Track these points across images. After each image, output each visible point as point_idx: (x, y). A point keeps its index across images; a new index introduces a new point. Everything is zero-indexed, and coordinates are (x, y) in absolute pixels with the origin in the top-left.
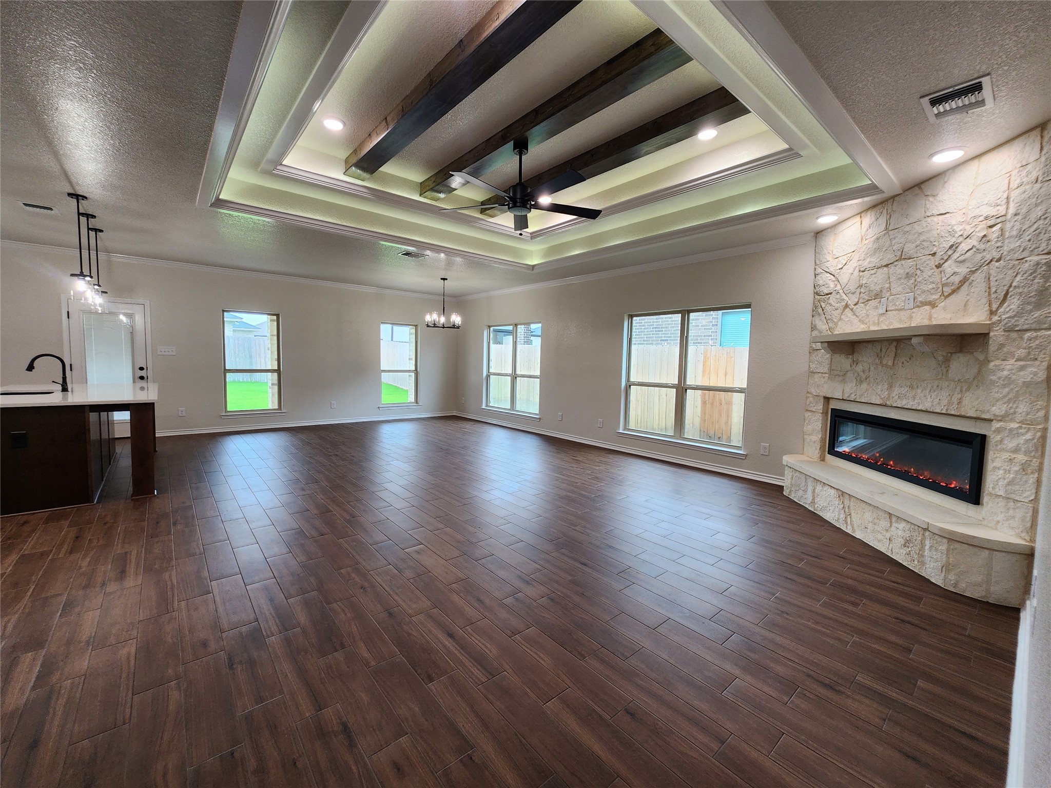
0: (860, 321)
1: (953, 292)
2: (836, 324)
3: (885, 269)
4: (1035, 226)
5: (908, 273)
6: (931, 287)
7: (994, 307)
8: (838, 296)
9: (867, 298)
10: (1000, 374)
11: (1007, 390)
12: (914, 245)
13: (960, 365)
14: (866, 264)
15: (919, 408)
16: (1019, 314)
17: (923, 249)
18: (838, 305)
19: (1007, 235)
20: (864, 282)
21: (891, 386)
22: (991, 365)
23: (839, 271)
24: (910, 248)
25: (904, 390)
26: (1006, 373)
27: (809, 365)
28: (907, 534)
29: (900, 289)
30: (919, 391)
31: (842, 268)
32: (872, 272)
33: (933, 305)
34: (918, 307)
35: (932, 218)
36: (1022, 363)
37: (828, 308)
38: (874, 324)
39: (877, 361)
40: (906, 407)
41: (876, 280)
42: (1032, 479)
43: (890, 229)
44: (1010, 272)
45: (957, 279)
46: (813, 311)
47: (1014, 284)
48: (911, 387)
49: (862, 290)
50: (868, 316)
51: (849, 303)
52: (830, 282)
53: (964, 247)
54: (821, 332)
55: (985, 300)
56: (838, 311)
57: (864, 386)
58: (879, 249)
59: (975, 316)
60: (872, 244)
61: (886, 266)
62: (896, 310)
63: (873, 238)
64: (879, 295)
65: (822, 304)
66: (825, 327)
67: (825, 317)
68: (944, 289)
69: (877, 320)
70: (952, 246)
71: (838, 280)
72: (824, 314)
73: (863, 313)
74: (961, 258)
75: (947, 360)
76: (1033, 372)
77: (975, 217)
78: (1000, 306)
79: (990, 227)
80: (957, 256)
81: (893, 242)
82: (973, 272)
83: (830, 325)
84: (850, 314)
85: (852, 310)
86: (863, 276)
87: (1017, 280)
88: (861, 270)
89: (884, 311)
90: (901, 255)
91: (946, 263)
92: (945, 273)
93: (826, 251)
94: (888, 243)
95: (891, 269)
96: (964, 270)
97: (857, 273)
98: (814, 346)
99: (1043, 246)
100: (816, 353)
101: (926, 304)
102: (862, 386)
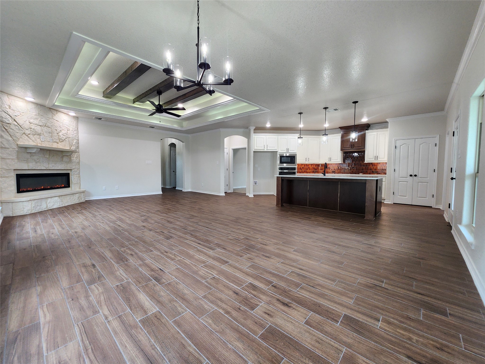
0: (33, 141)
1: (62, 141)
2: (19, 139)
3: (40, 126)
4: (75, 134)
5: (50, 132)
6: (57, 138)
8: (17, 127)
9: (34, 134)
10: (73, 161)
11: (74, 163)
12: (51, 125)
13: (65, 159)
14: (32, 121)
18: (18, 131)
19: (71, 134)
20: (33, 127)
21: (48, 164)
22: (72, 159)
23: (15, 116)
24: (49, 125)
25: (53, 164)
26: (75, 160)
29: (47, 135)
30: (57, 164)
31: (17, 116)
32: (35, 125)
33: (58, 143)
34: (54, 142)
35: (54, 120)
36: (76, 158)
37: (10, 130)
38: (39, 143)
39: (43, 156)
40: (54, 169)
41: (38, 129)
42: (79, 179)
43: (40, 114)
45: (63, 139)
48: (55, 164)
49: (31, 130)
50: (36, 140)
51: (25, 132)
52: (9, 118)
53: (63, 132)
54: (8, 140)
55: (69, 145)
56: (19, 134)
57: (39, 164)
58: (37, 119)
59: (67, 148)
60: (33, 115)
61: (41, 126)
62: (47, 141)
63: (34, 114)
64: (39, 135)
65: (5, 127)
66: (10, 138)
67: (9, 134)
68: (60, 140)
69: (41, 142)
70: (61, 130)
71: (14, 120)
72: (7, 132)
73: (34, 139)
74: (64, 134)
75: (62, 157)
76: (78, 160)
77: (65, 126)
78: (71, 147)
79: (68, 130)
80: (62, 133)
81: (42, 119)
82: (66, 138)
83: (15, 138)
84: (27, 137)
85: (27, 136)
86: (31, 125)
87: (74, 143)
88: (30, 122)
89: (43, 140)
90: (45, 125)
91: (59, 134)
92: (60, 136)
93: (5, 103)
94: (40, 119)
95: (43, 128)
96: (64, 137)
97: (27, 122)
98: (3, 146)
99: (76, 138)
100: (5, 149)
101: (56, 142)
102: (37, 164)
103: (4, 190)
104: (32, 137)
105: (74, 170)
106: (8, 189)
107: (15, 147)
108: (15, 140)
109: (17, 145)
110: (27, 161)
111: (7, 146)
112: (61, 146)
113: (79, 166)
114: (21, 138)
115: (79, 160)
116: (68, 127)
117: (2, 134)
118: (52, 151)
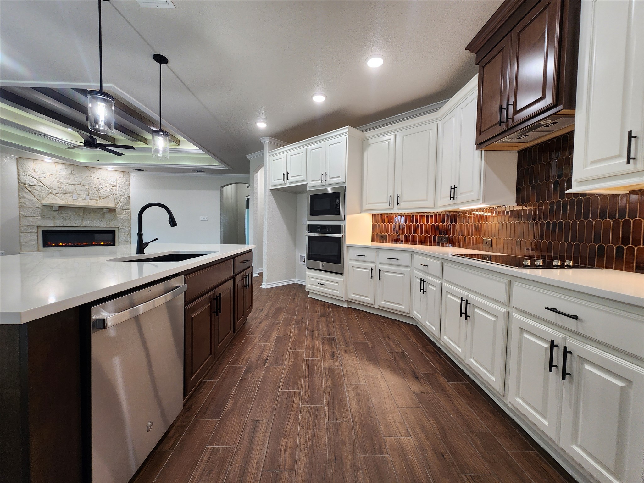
0: (61, 199)
1: (103, 198)
2: (44, 199)
3: (72, 185)
4: (124, 190)
5: (86, 190)
6: (96, 195)
7: (116, 204)
8: (42, 188)
9: (64, 193)
10: (120, 218)
11: (122, 221)
12: (87, 183)
13: (108, 216)
14: (61, 181)
15: (96, 226)
16: (122, 206)
17: (91, 185)
18: (43, 191)
19: (117, 190)
20: (62, 187)
21: (82, 221)
22: (118, 216)
23: (40, 178)
25: (89, 222)
27: (20, 213)
29: (81, 193)
30: (95, 221)
31: (43, 178)
32: (66, 185)
33: (97, 200)
34: (91, 200)
35: (92, 178)
36: (125, 216)
37: (34, 191)
38: (70, 202)
39: (75, 214)
41: (70, 188)
42: (129, 237)
43: (73, 174)
44: (119, 198)
45: (105, 196)
46: (19, 190)
48: (92, 221)
49: (60, 189)
50: (66, 199)
51: (52, 192)
52: (34, 181)
53: (106, 189)
54: (31, 200)
55: (113, 202)
56: (44, 194)
57: (68, 221)
58: (69, 178)
59: (111, 205)
60: (64, 176)
61: (74, 185)
62: (81, 199)
63: (64, 174)
64: (71, 193)
65: (28, 188)
66: (34, 198)
67: (33, 195)
68: (100, 197)
69: (72, 200)
70: (101, 187)
71: (40, 182)
72: (31, 193)
73: (62, 197)
74: (106, 191)
75: (104, 214)
76: (127, 217)
77: (108, 183)
78: (118, 204)
79: (113, 187)
80: (104, 190)
81: (76, 179)
82: (109, 195)
83: (39, 198)
85: (55, 195)
86: (61, 185)
87: (121, 200)
88: (59, 182)
89: (76, 198)
90: (80, 184)
91: (100, 191)
92: (100, 193)
93: (29, 168)
94: (73, 178)
95: (76, 186)
96: (107, 194)
97: (56, 183)
98: (24, 205)
99: (126, 194)
100: (27, 208)
101: (94, 199)
102: (66, 221)
103: (24, 244)
104: (60, 196)
105: (121, 228)
106: (30, 243)
107: (40, 206)
108: (39, 199)
109: (42, 203)
110: (53, 218)
111: (29, 205)
112: (101, 204)
113: (130, 223)
114: (46, 197)
115: (130, 217)
116: (113, 184)
117: (25, 195)
118: (88, 209)
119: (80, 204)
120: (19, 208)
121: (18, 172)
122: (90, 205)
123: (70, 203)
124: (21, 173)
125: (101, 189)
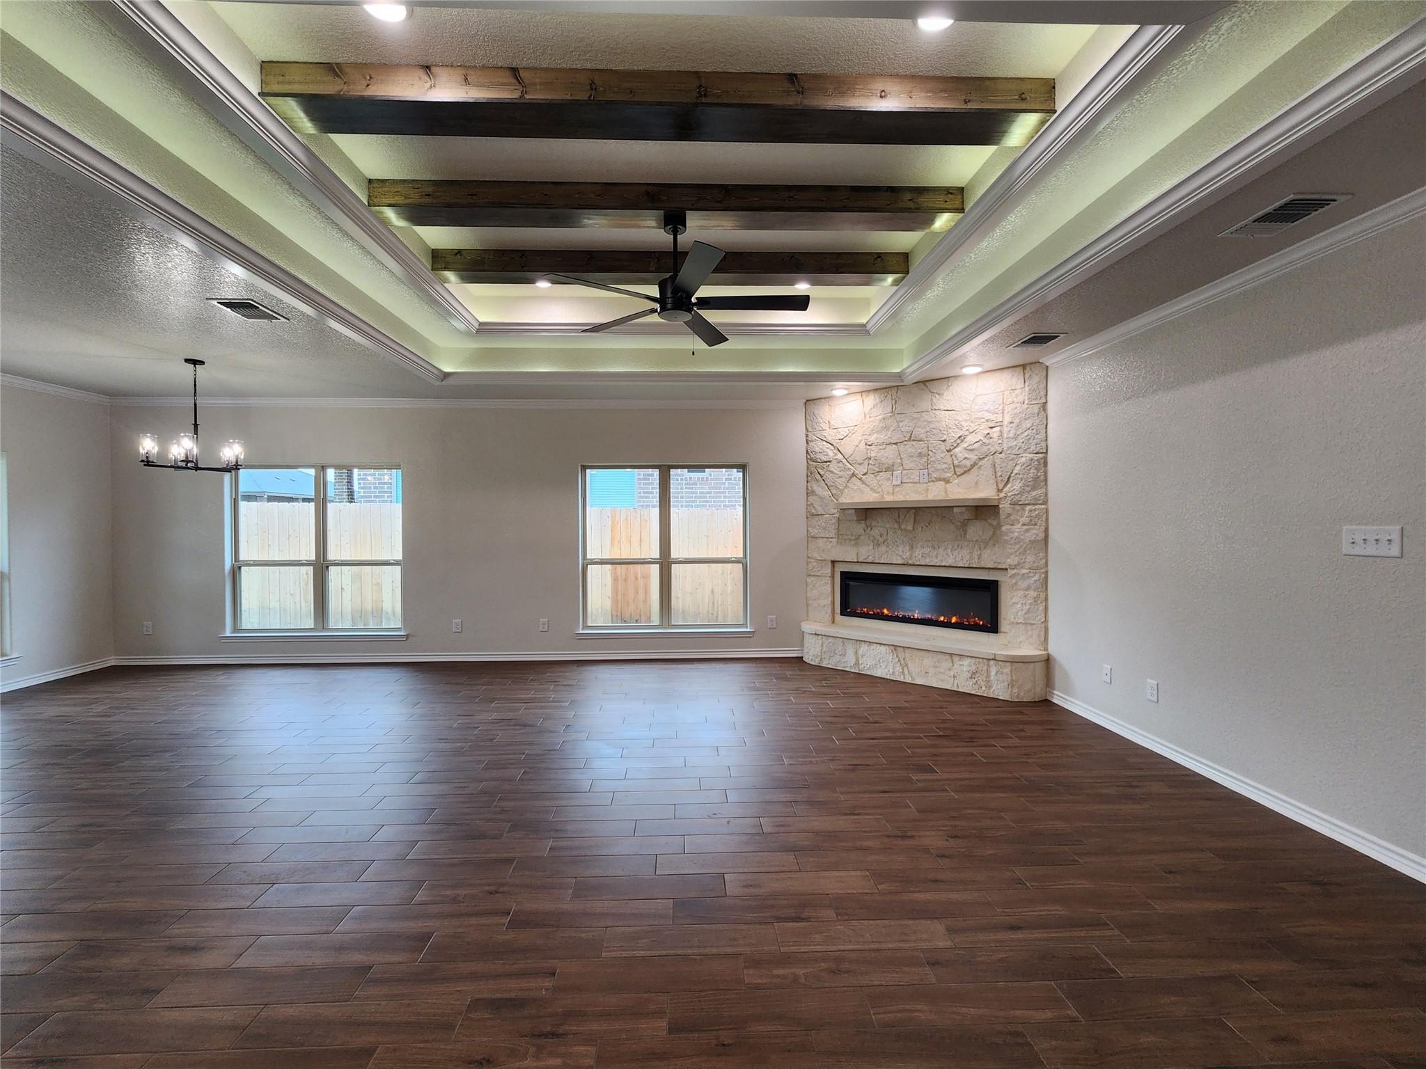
0: (872, 489)
1: (965, 472)
2: (842, 492)
3: (894, 446)
4: (1026, 433)
5: (920, 453)
6: (944, 466)
7: (1001, 487)
8: (841, 465)
9: (877, 470)
10: (1012, 535)
11: (1018, 546)
12: (924, 430)
13: (976, 530)
14: (873, 439)
15: (943, 564)
16: (1021, 493)
17: (934, 435)
18: (842, 473)
19: (1005, 436)
20: (873, 455)
21: (912, 547)
22: (1004, 528)
23: (838, 441)
24: (920, 432)
25: (926, 550)
26: (1016, 534)
27: (808, 530)
28: (973, 668)
29: (912, 465)
30: (941, 550)
31: (842, 439)
32: (881, 447)
33: (947, 481)
34: (933, 481)
35: (939, 412)
36: (1026, 527)
37: (828, 475)
38: (888, 494)
39: (896, 526)
40: (929, 564)
41: (889, 455)
42: (1042, 607)
43: (896, 412)
44: (1010, 463)
45: (968, 463)
46: (807, 477)
47: (1015, 472)
48: (933, 547)
49: (870, 462)
50: (880, 486)
51: (856, 472)
52: (828, 450)
53: (971, 439)
54: (822, 498)
55: (992, 481)
56: (843, 479)
57: (883, 548)
58: (886, 428)
59: (985, 492)
60: (877, 423)
61: (896, 444)
62: (911, 483)
63: (878, 417)
64: (890, 469)
65: (820, 470)
66: (827, 493)
67: (826, 484)
68: (956, 470)
69: (891, 490)
70: (960, 437)
71: (838, 450)
72: (823, 480)
73: (874, 483)
74: (971, 447)
75: (965, 525)
76: (1036, 533)
77: (978, 418)
78: (1005, 486)
79: (991, 428)
80: (965, 445)
81: (901, 424)
82: (981, 459)
83: (834, 491)
84: (859, 483)
85: (860, 479)
86: (871, 450)
87: (1017, 469)
88: (868, 443)
89: (899, 483)
90: (911, 437)
91: (956, 450)
92: (956, 457)
93: (821, 420)
94: (895, 425)
95: (901, 447)
96: (973, 457)
97: (862, 446)
98: (813, 511)
99: (1033, 448)
100: (817, 518)
101: (940, 480)
102: (880, 548)
104: (870, 479)
105: (1015, 572)
106: (820, 602)
107: (835, 510)
108: (835, 494)
109: (839, 504)
110: (857, 541)
111: (821, 510)
112: (962, 491)
113: (1047, 556)
114: (846, 487)
115: (1046, 530)
116: (992, 417)
117: (815, 488)
118: (925, 509)
119: (908, 498)
120: (807, 518)
121: (807, 436)
122: (930, 497)
123: (889, 498)
124: (812, 437)
125: (959, 441)
